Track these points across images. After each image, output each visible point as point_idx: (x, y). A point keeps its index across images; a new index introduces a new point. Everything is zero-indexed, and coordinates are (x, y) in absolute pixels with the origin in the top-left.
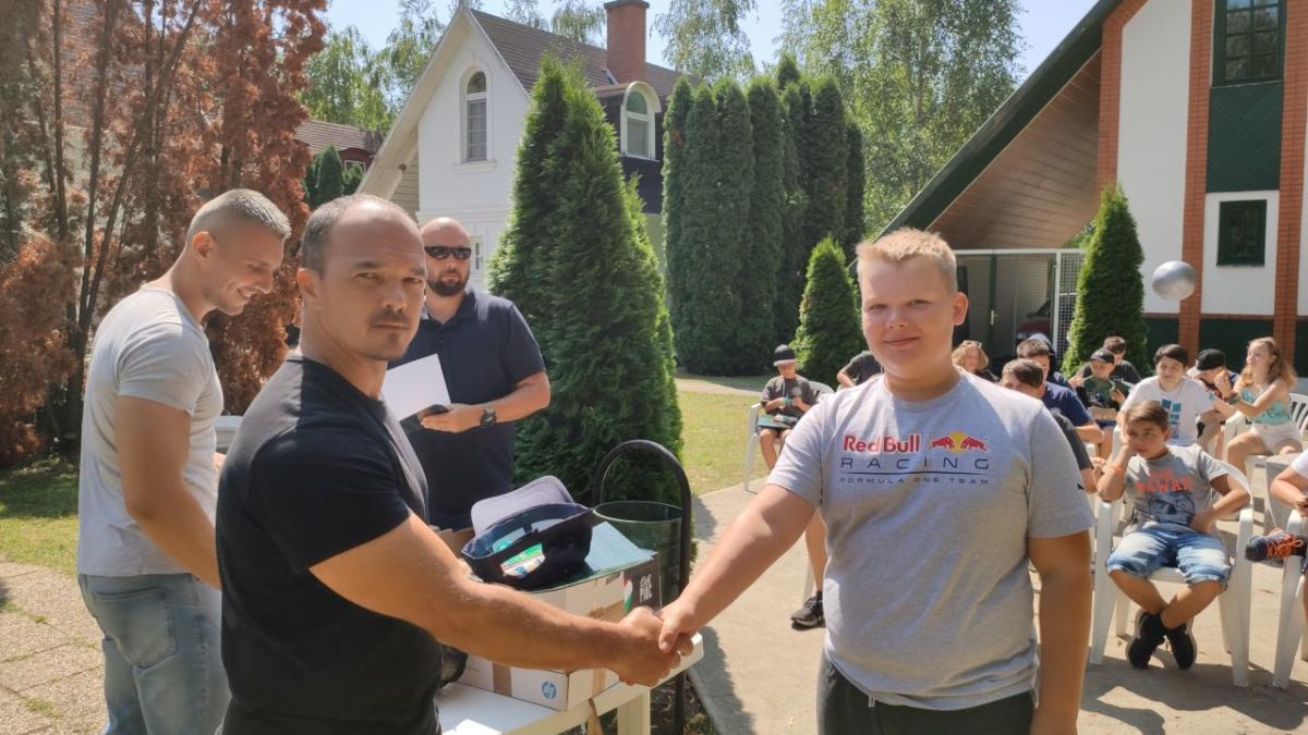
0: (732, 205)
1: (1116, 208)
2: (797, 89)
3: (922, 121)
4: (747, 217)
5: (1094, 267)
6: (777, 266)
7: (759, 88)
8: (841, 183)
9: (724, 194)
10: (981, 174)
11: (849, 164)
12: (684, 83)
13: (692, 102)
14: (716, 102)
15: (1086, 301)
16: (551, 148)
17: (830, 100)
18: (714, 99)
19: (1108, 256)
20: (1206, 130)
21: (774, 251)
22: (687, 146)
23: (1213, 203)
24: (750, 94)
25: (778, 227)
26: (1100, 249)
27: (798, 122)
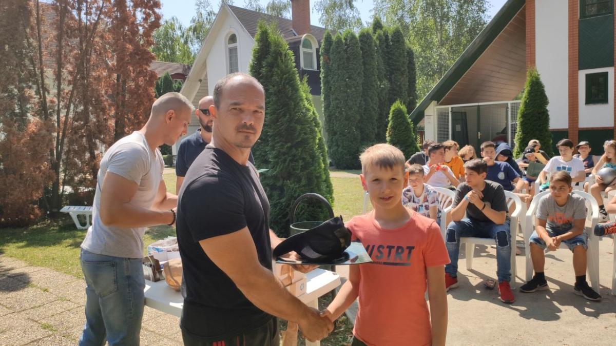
0: (353, 89)
1: (534, 79)
2: (382, 33)
3: (442, 44)
4: (361, 94)
5: (525, 108)
6: (376, 117)
7: (364, 34)
8: (405, 76)
9: (350, 84)
10: (471, 68)
11: (408, 67)
12: (328, 33)
13: (333, 42)
14: (344, 41)
15: (522, 124)
16: (264, 63)
17: (398, 36)
18: (343, 40)
19: (531, 102)
20: (577, 40)
21: (375, 110)
22: (331, 63)
23: (582, 75)
24: (360, 36)
25: (376, 98)
26: (528, 99)
27: (383, 49)
